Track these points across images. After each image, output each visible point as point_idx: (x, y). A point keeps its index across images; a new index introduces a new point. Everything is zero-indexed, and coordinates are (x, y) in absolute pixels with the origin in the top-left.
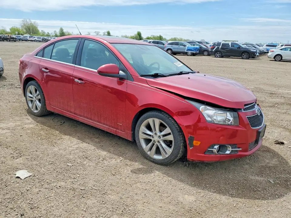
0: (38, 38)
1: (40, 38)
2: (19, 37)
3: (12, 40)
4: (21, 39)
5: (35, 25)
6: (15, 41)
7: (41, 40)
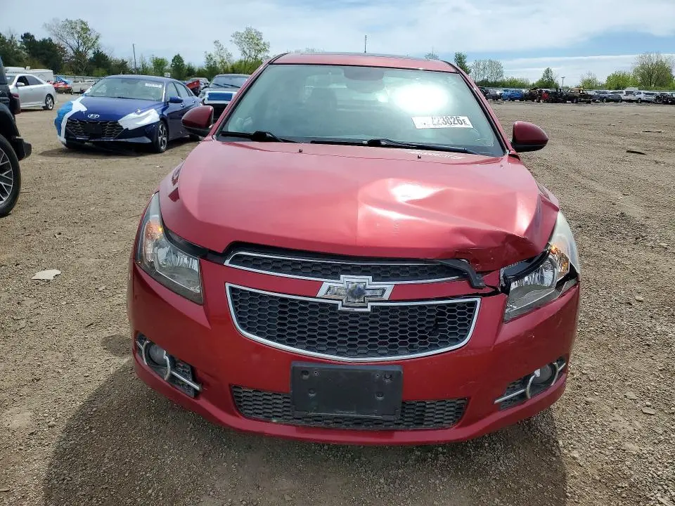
0: (647, 94)
1: (652, 94)
2: (603, 93)
3: (582, 99)
4: (605, 97)
5: (667, 66)
6: (589, 102)
7: (653, 98)
